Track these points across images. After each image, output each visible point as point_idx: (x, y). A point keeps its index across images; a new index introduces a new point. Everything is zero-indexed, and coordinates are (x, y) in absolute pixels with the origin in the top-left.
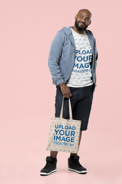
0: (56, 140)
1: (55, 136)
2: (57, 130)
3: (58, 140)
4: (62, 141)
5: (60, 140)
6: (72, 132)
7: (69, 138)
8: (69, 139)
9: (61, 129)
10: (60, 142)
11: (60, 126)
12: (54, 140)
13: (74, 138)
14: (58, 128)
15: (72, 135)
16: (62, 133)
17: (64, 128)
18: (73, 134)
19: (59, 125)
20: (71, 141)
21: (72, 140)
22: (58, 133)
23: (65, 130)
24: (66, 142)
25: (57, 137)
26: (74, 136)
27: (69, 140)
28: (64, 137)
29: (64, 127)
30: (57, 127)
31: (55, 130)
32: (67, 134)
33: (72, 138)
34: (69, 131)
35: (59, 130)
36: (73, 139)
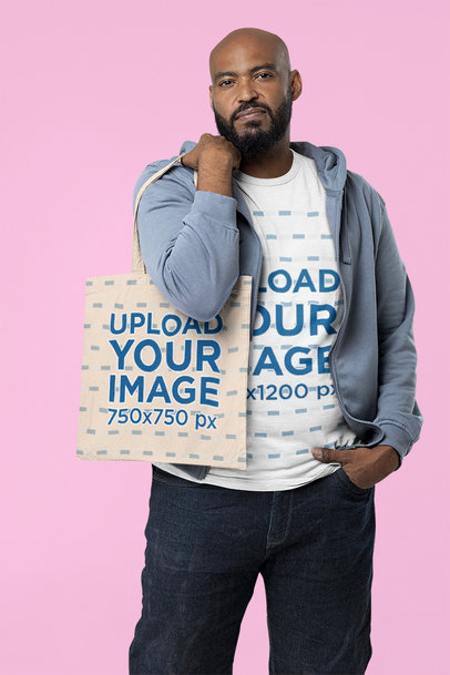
0: (122, 400)
1: (113, 378)
2: (122, 345)
3: (131, 400)
4: (150, 400)
5: (141, 399)
6: (201, 344)
7: (190, 380)
8: (187, 390)
9: (141, 334)
10: (144, 406)
11: (138, 320)
12: (112, 399)
13: (217, 381)
14: (128, 330)
15: (206, 364)
16: (148, 356)
17: (160, 328)
18: (211, 360)
19: (133, 315)
20: (204, 401)
21: (204, 390)
22: (129, 358)
23: (161, 340)
24: (175, 405)
25: (124, 380)
26: (215, 368)
27: (192, 391)
28: (160, 380)
29: (157, 322)
30: (118, 326)
31: (114, 343)
32: (179, 359)
33: (205, 380)
34: (188, 343)
35: (130, 343)
36: (209, 385)
